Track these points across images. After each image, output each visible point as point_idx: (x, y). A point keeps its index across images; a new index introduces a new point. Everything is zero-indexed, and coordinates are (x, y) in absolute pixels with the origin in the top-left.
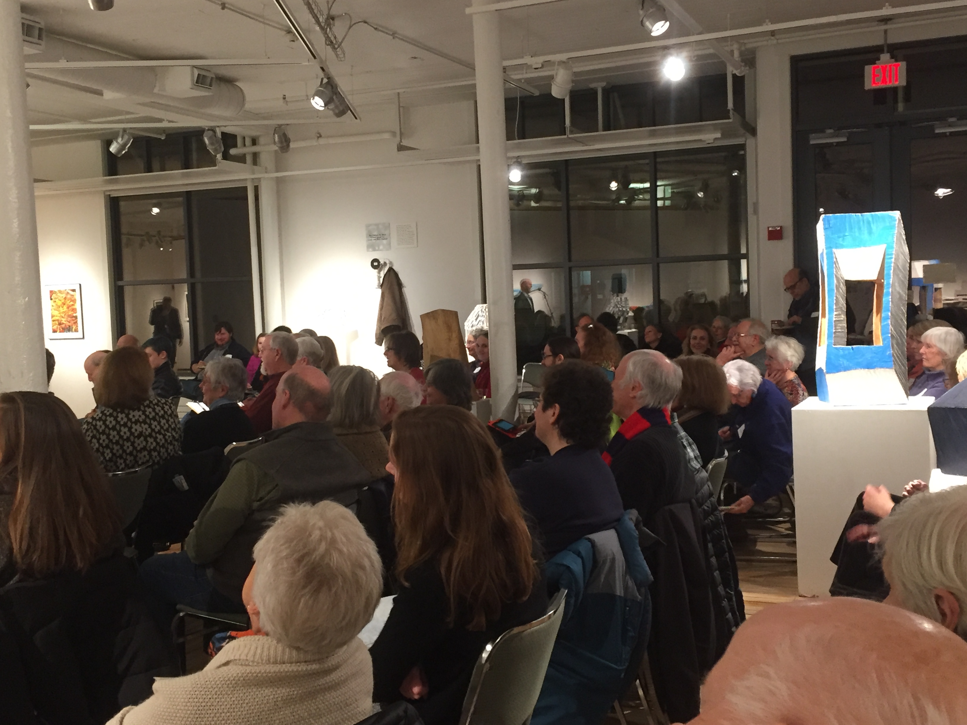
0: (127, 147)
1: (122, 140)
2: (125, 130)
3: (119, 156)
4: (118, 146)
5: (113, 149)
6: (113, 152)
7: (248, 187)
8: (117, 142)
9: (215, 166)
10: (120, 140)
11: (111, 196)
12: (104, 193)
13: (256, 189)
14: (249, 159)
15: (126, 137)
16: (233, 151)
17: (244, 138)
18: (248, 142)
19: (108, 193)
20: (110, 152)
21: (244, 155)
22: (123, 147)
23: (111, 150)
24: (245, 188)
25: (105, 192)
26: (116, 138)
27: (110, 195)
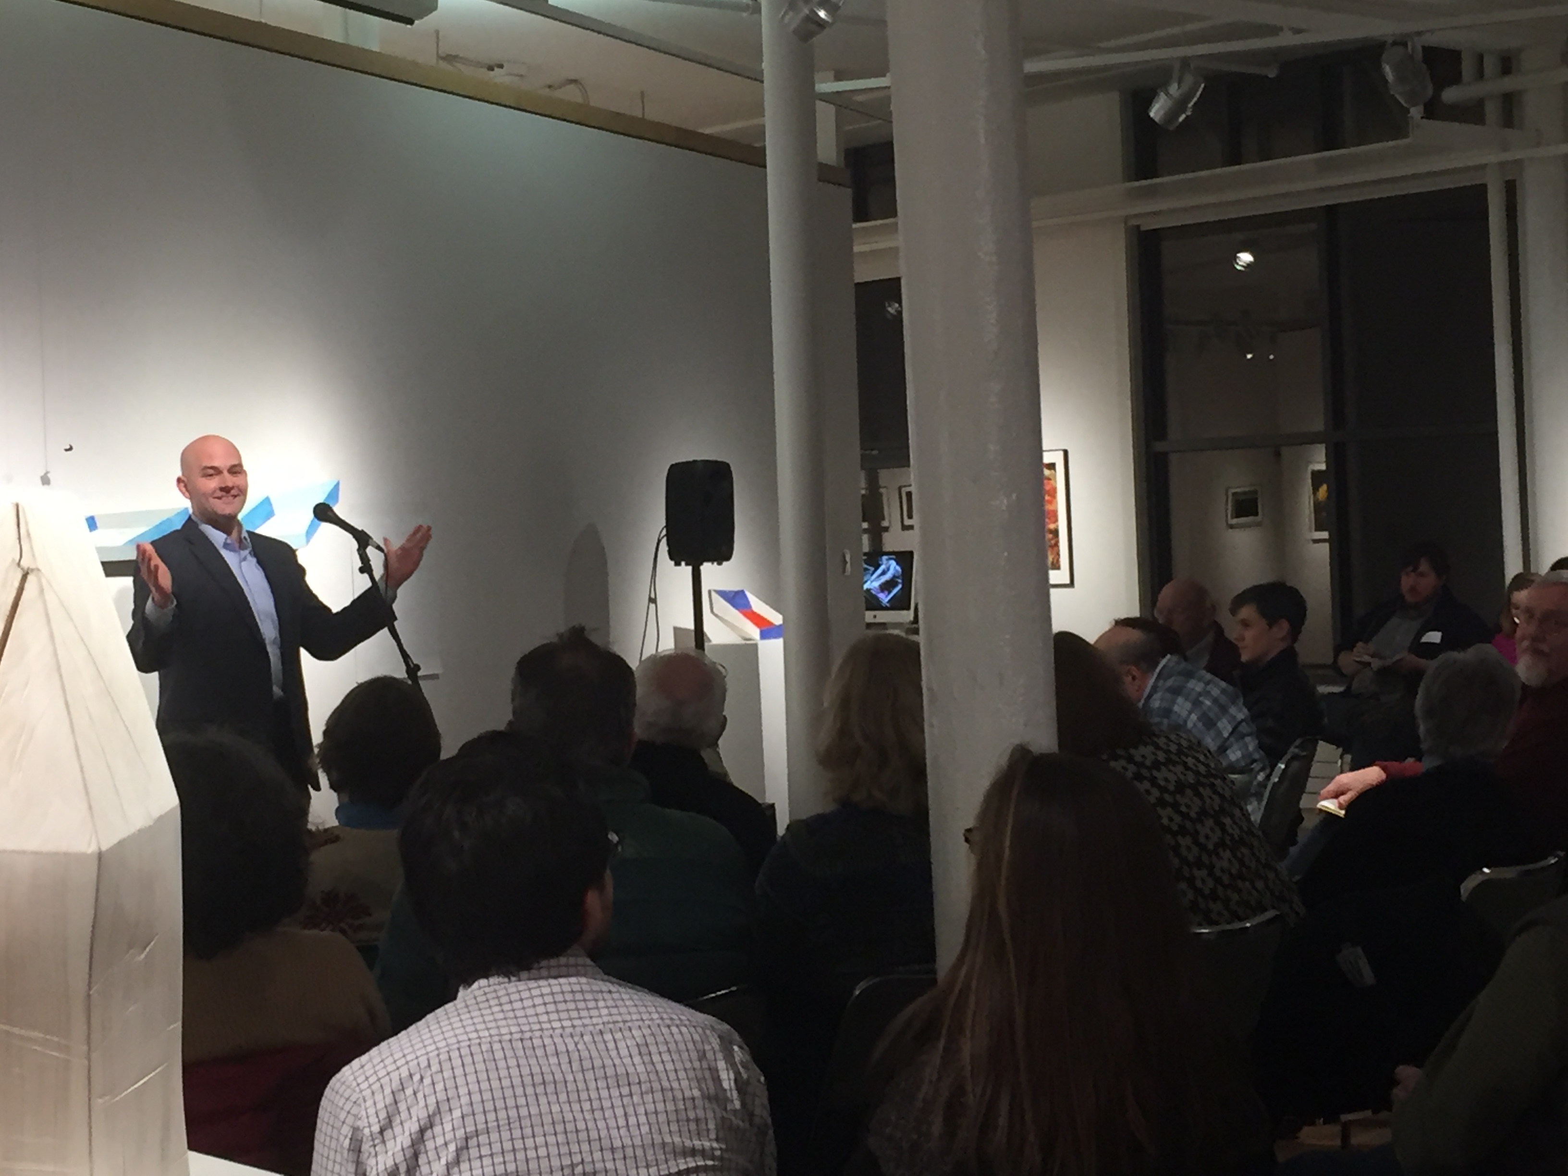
0: (1191, 105)
1: (1179, 88)
2: (1185, 62)
3: (1172, 128)
4: (1170, 103)
5: (1156, 111)
6: (1157, 119)
7: (1489, 187)
8: (1167, 94)
9: (1406, 136)
10: (1174, 89)
11: (1143, 228)
12: (1126, 223)
13: (1511, 189)
14: (1492, 111)
15: (1189, 80)
16: (1450, 95)
17: (1481, 58)
18: (1490, 65)
19: (1135, 222)
20: (1152, 120)
21: (1480, 104)
22: (1180, 105)
23: (1152, 114)
24: (1482, 189)
25: (1126, 219)
26: (1164, 85)
27: (1138, 227)
